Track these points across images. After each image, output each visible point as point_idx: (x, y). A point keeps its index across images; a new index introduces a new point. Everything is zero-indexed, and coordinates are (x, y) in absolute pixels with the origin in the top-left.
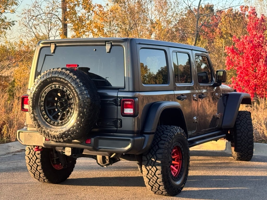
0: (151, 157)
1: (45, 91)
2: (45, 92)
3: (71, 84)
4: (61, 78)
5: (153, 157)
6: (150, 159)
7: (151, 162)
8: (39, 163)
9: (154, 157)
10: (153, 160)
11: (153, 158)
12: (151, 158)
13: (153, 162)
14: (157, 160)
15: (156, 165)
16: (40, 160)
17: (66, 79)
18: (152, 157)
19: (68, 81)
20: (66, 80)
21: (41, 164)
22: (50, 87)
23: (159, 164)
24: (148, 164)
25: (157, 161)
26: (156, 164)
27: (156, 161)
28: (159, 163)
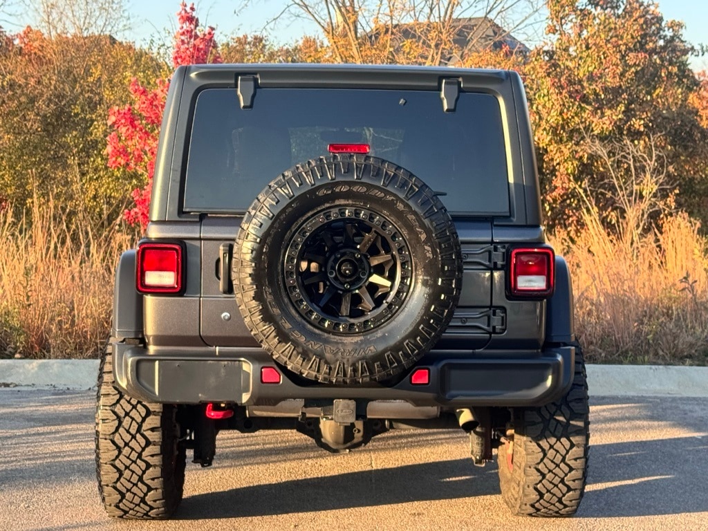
0: (552, 413)
1: (304, 225)
2: (304, 228)
3: (407, 205)
4: (369, 186)
5: (558, 411)
6: (552, 415)
7: (554, 426)
8: (155, 458)
9: (564, 412)
10: (561, 419)
11: (559, 416)
12: (554, 415)
13: (562, 426)
14: (572, 420)
15: (571, 433)
16: (159, 447)
17: (389, 188)
18: (556, 411)
19: (395, 195)
20: (387, 193)
21: (161, 459)
22: (322, 213)
23: (577, 429)
24: (547, 433)
25: (571, 422)
26: (570, 430)
27: (568, 421)
28: (579, 426)
